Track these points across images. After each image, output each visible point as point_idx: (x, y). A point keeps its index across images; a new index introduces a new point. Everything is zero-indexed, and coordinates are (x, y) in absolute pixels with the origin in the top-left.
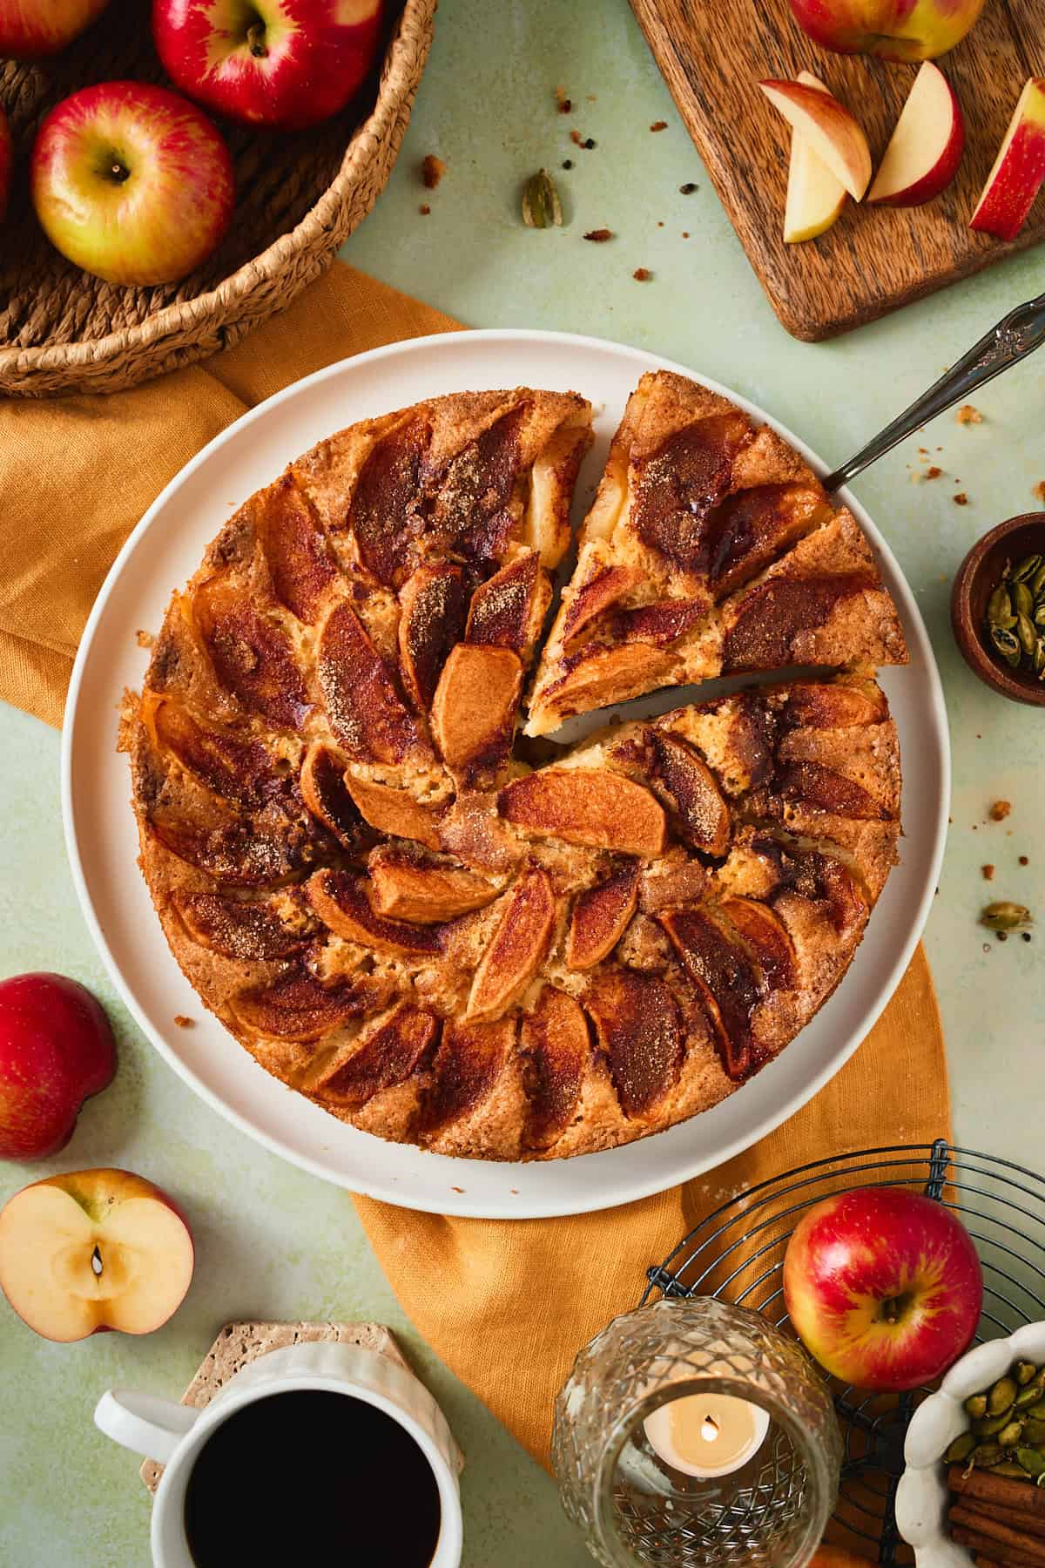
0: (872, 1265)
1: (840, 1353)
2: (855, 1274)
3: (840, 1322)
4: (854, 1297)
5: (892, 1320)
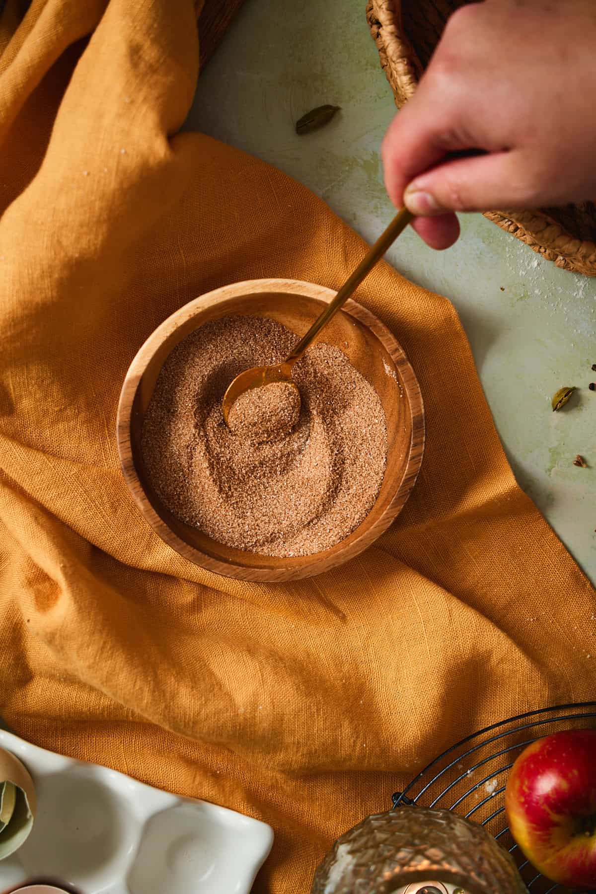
0: (566, 791)
1: (548, 861)
2: (554, 799)
3: (546, 837)
4: (555, 817)
5: (588, 833)
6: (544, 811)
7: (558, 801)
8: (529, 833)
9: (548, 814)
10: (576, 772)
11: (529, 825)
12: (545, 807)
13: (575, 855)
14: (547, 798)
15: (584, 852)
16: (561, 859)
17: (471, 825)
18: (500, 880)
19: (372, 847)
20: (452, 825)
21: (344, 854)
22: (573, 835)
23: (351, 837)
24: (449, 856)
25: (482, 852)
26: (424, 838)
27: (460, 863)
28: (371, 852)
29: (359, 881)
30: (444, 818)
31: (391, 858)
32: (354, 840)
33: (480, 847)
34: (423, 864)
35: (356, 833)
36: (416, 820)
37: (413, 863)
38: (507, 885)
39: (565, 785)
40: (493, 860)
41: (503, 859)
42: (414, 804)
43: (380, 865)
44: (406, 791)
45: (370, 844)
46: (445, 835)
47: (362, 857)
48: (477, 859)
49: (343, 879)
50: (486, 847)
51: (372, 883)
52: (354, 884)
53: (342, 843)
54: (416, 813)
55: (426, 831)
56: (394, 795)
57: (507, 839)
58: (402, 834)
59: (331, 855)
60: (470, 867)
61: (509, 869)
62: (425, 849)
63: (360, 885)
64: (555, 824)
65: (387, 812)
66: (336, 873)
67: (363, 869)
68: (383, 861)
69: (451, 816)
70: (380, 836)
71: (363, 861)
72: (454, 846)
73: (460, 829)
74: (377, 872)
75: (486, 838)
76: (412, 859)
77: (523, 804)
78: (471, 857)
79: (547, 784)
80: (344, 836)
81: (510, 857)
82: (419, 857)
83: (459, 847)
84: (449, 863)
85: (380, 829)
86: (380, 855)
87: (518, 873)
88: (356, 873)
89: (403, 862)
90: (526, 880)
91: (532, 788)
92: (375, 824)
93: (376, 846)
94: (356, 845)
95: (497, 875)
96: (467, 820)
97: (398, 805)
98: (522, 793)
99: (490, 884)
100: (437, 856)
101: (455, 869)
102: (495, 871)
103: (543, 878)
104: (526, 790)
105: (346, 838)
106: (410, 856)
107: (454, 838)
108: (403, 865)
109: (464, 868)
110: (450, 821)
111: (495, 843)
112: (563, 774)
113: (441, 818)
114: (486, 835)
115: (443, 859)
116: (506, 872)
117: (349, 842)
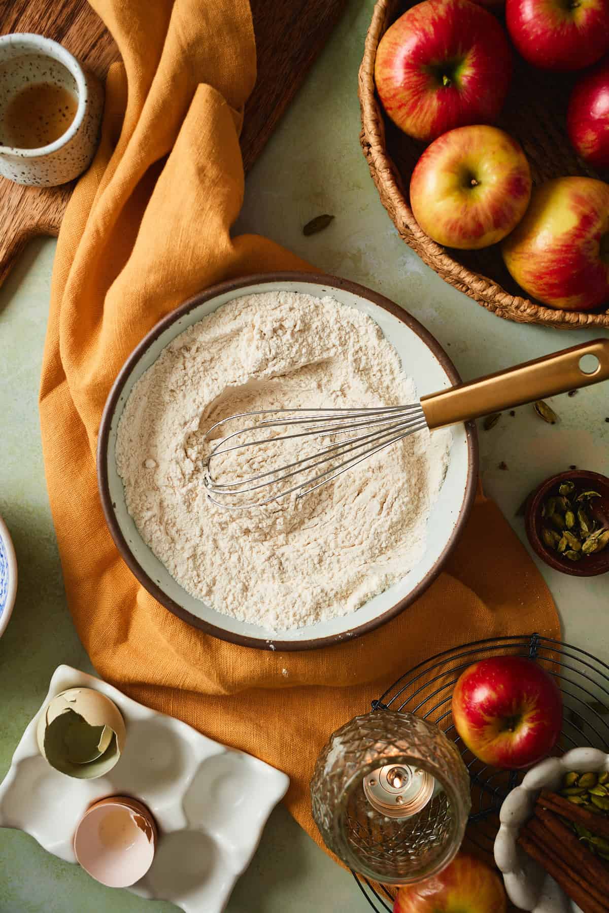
0: (496, 700)
1: (483, 749)
2: (487, 706)
3: (480, 733)
4: (487, 718)
5: (510, 730)
6: (480, 714)
7: (490, 707)
8: (469, 729)
9: (482, 716)
10: (502, 686)
11: (468, 723)
12: (481, 712)
13: (502, 745)
14: (482, 705)
15: (508, 743)
16: (491, 748)
17: (428, 723)
18: (448, 763)
19: (358, 739)
20: (415, 724)
21: (337, 744)
22: (500, 731)
23: (343, 732)
24: (413, 745)
25: (436, 743)
26: (394, 734)
27: (420, 751)
28: (357, 743)
29: (348, 764)
30: (410, 719)
31: (371, 748)
32: (345, 734)
33: (434, 740)
34: (393, 752)
35: (346, 729)
36: (389, 720)
37: (386, 751)
38: (453, 766)
39: (494, 696)
40: (443, 749)
41: (450, 747)
42: (387, 708)
43: (363, 753)
44: (381, 699)
45: (357, 737)
46: (409, 731)
47: (351, 746)
48: (432, 747)
49: (337, 761)
50: (438, 740)
51: (358, 765)
52: (345, 766)
53: (336, 737)
54: (388, 715)
55: (396, 729)
56: (373, 702)
57: (453, 734)
58: (379, 730)
59: (328, 746)
60: (428, 755)
61: (455, 755)
62: (396, 741)
63: (349, 766)
64: (487, 724)
65: (368, 714)
66: (332, 758)
67: (351, 755)
68: (366, 749)
69: (413, 717)
70: (363, 732)
71: (352, 749)
72: (416, 739)
73: (420, 727)
74: (361, 757)
75: (438, 733)
76: (386, 748)
77: (464, 709)
78: (427, 746)
79: (482, 694)
80: (338, 731)
81: (456, 746)
82: (391, 746)
83: (419, 739)
84: (414, 752)
85: (363, 726)
86: (364, 746)
87: (460, 756)
88: (346, 758)
89: (379, 750)
90: (466, 762)
91: (470, 698)
92: (360, 723)
93: (361, 739)
94: (346, 738)
95: (447, 759)
96: (424, 720)
97: (376, 709)
98: (464, 701)
99: (441, 766)
100: (403, 746)
101: (417, 755)
102: (445, 756)
103: (479, 762)
104: (466, 698)
105: (339, 732)
106: (384, 746)
107: (415, 733)
108: (379, 753)
109: (423, 755)
110: (412, 721)
111: (445, 737)
112: (493, 688)
113: (407, 719)
114: (438, 731)
115: (408, 748)
116: (453, 758)
117: (341, 735)
